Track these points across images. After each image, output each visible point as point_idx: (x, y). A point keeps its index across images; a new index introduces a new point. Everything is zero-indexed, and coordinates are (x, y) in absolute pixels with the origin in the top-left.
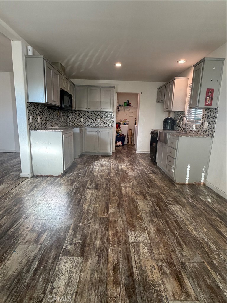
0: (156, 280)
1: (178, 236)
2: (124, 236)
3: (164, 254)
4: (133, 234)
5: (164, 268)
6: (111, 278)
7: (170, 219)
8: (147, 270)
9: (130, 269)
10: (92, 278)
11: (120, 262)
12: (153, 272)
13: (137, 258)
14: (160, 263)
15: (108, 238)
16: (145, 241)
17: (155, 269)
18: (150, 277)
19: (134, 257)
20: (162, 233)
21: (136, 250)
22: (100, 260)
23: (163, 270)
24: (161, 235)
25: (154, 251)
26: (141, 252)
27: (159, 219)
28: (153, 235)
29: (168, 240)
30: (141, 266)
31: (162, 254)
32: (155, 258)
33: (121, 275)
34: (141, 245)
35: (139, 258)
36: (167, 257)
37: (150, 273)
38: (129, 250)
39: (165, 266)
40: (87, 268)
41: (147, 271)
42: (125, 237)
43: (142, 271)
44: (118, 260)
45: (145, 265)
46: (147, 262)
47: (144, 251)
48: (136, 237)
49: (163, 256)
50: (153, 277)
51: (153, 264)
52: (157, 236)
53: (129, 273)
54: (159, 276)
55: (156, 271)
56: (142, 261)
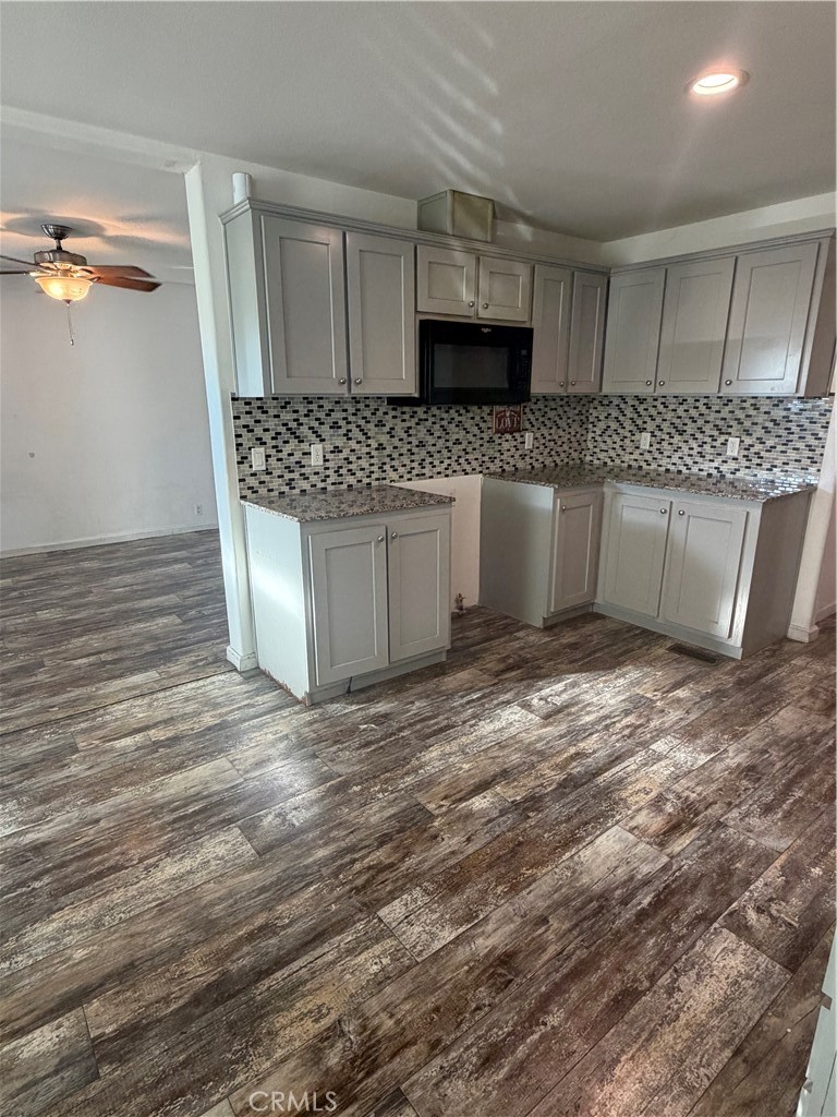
0: (279, 1040)
1: (536, 1037)
2: (388, 889)
3: (398, 1022)
4: (419, 903)
5: (340, 1045)
6: (227, 940)
7: (619, 968)
8: (302, 1002)
9: (280, 963)
10: (212, 904)
11: (290, 930)
12: (302, 1019)
13: (330, 957)
14: (350, 1027)
15: (353, 861)
16: (414, 947)
17: (316, 1021)
18: (281, 1020)
19: (327, 950)
20: (501, 975)
21: (359, 943)
22: (267, 891)
23: (326, 1044)
24: (489, 978)
25: (388, 990)
26: (362, 958)
27: (575, 933)
28: (463, 953)
29: (478, 1008)
30: (307, 981)
31: (392, 1016)
32: (360, 1004)
33: (248, 954)
34: (389, 943)
35: (334, 963)
36: (391, 1038)
37: (295, 1014)
38: (346, 927)
39: (348, 1044)
40: (229, 882)
41: (298, 1005)
42: (390, 892)
43: (292, 991)
44: (291, 922)
45: (316, 990)
46: (333, 988)
47: (371, 962)
48: (412, 917)
49: (391, 1023)
50: (284, 1027)
51: (332, 1008)
52: (466, 968)
53: (264, 967)
54: (297, 1044)
55: (312, 1028)
56: (327, 976)
